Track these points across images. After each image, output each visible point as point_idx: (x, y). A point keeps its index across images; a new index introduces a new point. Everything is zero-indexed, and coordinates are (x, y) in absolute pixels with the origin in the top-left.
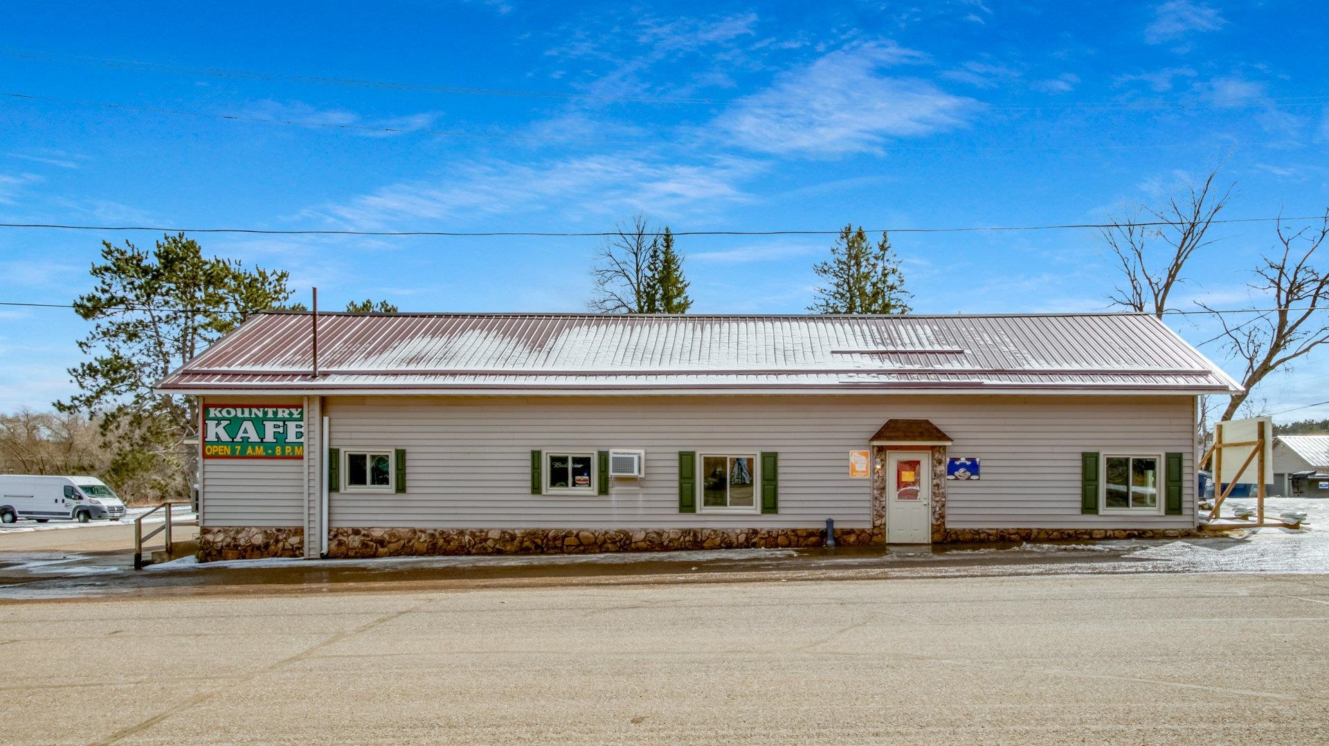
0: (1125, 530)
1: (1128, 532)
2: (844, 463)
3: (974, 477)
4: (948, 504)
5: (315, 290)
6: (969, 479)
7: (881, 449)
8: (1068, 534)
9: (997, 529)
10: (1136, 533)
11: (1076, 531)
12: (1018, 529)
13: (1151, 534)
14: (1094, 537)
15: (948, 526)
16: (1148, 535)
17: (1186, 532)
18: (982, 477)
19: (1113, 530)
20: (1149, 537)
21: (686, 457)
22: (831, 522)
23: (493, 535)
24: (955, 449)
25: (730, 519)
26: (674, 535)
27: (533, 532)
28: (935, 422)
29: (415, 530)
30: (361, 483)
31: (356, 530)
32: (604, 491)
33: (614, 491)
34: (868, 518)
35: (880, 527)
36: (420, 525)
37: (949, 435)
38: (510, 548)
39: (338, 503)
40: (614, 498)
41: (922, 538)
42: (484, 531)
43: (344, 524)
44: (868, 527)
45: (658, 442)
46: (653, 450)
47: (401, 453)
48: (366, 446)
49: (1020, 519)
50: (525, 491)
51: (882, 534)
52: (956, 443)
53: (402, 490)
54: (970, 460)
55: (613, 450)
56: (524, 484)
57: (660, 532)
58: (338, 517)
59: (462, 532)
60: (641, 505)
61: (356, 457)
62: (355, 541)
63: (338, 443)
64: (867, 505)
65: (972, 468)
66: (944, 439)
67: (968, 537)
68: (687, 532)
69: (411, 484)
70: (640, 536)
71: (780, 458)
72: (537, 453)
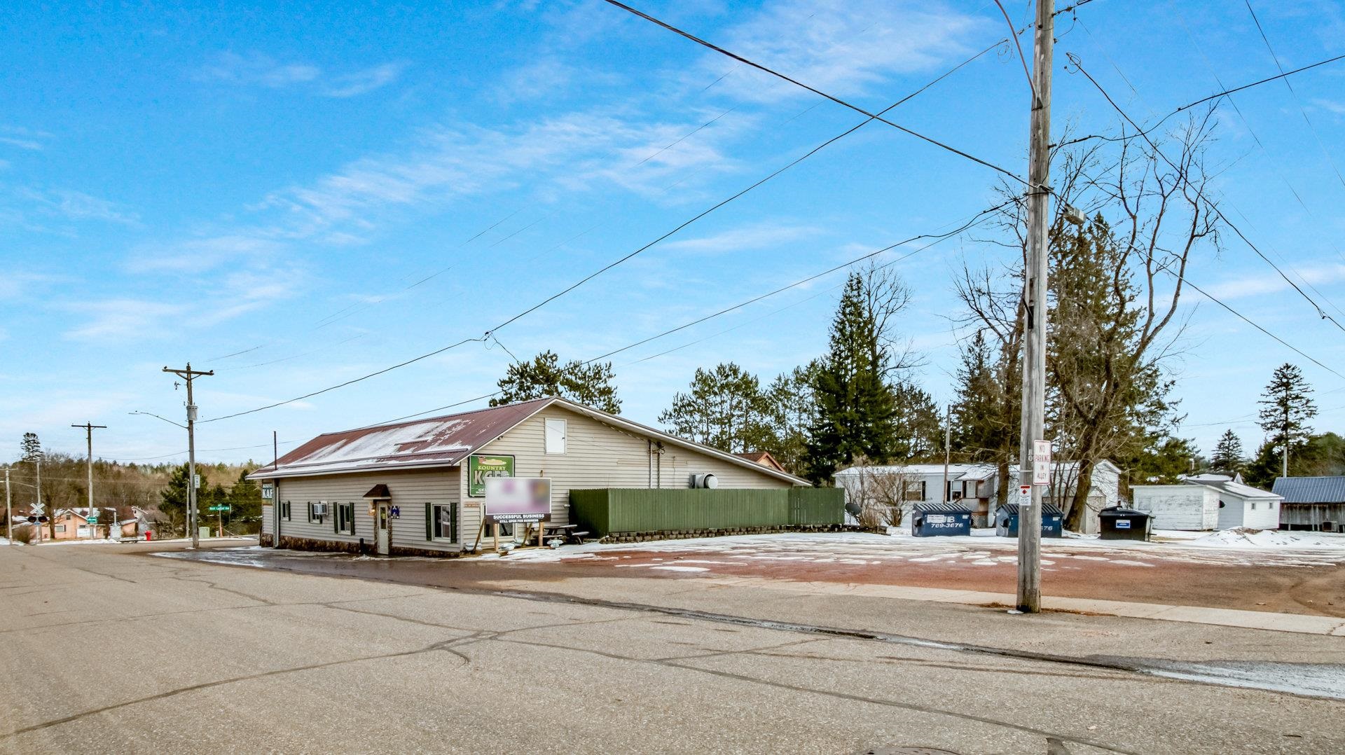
0: (439, 551)
1: (441, 552)
3: (398, 517)
4: (393, 533)
6: (396, 518)
7: (375, 502)
8: (423, 553)
9: (404, 547)
10: (443, 553)
11: (425, 550)
12: (410, 548)
14: (430, 554)
15: (393, 545)
18: (400, 517)
19: (437, 551)
20: (444, 556)
21: (335, 504)
22: (362, 540)
23: (304, 541)
24: (394, 501)
25: (345, 537)
26: (334, 545)
27: (310, 540)
28: (388, 485)
29: (292, 538)
30: (284, 516)
31: (284, 537)
32: (321, 522)
33: (323, 522)
34: (373, 539)
35: (376, 544)
36: (293, 536)
37: (391, 493)
38: (306, 547)
39: (281, 525)
40: (323, 525)
41: (386, 552)
42: (302, 539)
43: (282, 534)
44: (373, 543)
45: (330, 498)
46: (330, 502)
47: (289, 503)
48: (285, 501)
49: (411, 542)
50: (308, 521)
51: (376, 548)
52: (393, 497)
53: (290, 519)
54: (397, 507)
55: (322, 502)
56: (307, 518)
57: (331, 543)
58: (281, 531)
59: (299, 539)
60: (328, 529)
61: (284, 505)
62: (283, 541)
63: (281, 498)
64: (373, 531)
65: (397, 512)
66: (389, 495)
67: (396, 551)
68: (337, 543)
69: (292, 517)
70: (328, 544)
71: (355, 505)
72: (309, 503)
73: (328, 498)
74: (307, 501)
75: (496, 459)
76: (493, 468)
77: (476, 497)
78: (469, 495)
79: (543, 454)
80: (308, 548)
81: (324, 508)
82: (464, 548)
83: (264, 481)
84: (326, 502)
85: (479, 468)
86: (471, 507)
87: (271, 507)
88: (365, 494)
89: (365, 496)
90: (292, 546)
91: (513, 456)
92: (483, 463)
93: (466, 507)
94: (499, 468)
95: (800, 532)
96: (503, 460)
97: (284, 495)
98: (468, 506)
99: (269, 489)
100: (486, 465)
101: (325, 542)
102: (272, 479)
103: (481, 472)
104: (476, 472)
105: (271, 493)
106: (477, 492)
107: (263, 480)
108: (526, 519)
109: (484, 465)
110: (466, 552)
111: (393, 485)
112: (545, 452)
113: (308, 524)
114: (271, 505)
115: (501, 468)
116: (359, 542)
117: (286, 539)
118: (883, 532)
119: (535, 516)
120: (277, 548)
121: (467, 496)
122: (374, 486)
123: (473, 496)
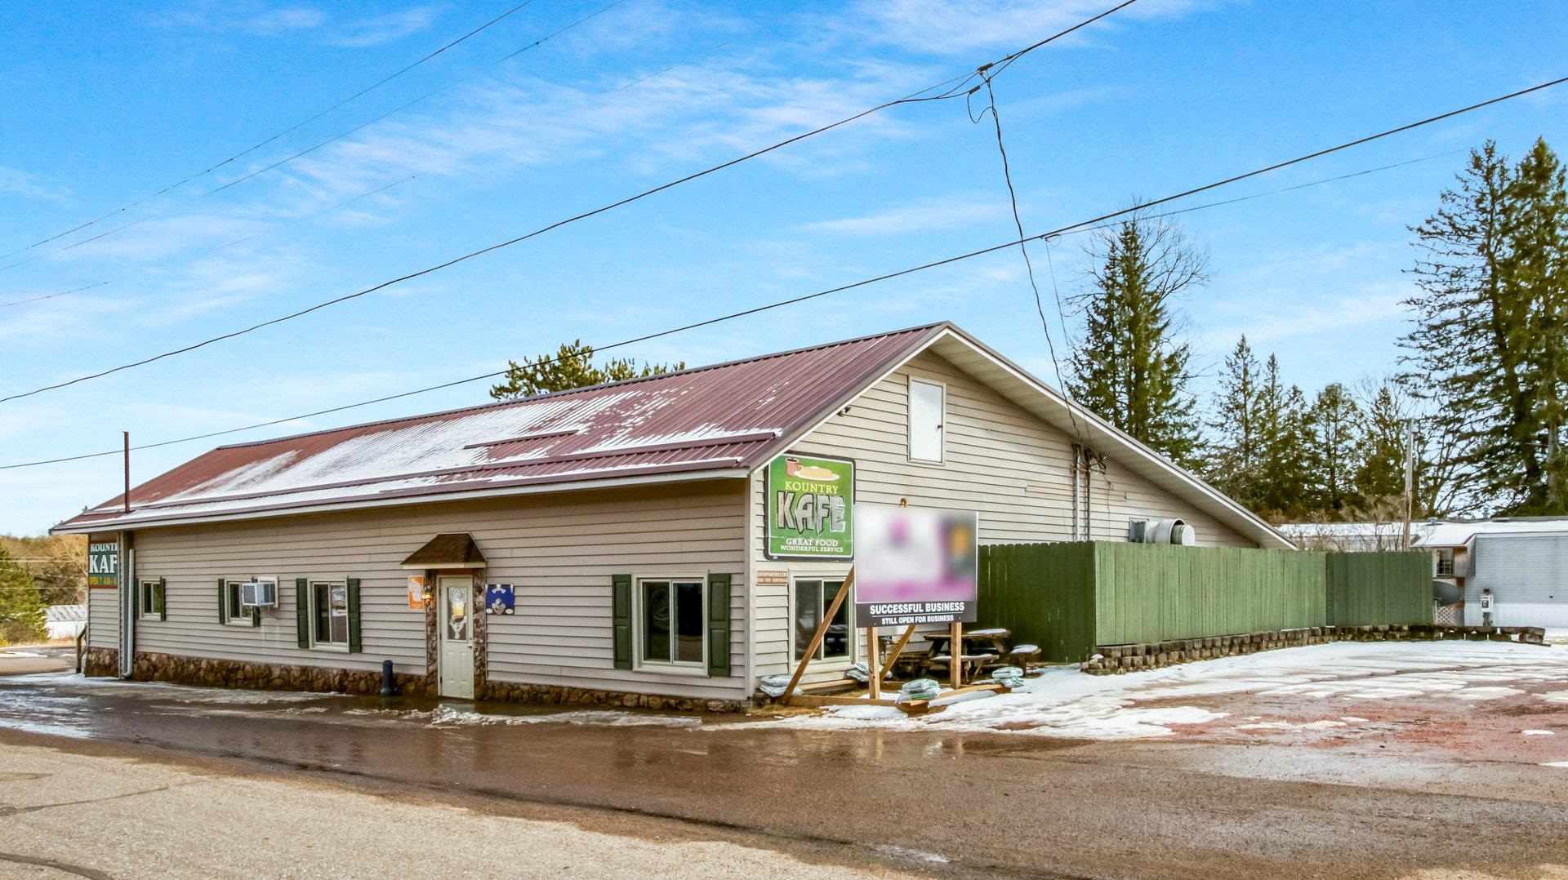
0: (661, 697)
1: (664, 700)
2: (402, 591)
3: (509, 611)
4: (490, 648)
5: (126, 434)
6: (504, 613)
7: (431, 574)
8: (599, 699)
9: (531, 685)
10: (672, 702)
11: (608, 693)
12: (551, 686)
13: (689, 706)
14: (625, 704)
15: (491, 678)
16: (685, 707)
17: (732, 705)
18: (518, 611)
19: (649, 696)
20: (687, 710)
21: (301, 584)
22: (388, 665)
23: (204, 665)
24: (494, 572)
25: (332, 656)
26: (296, 674)
27: (222, 663)
28: (476, 536)
29: (169, 657)
30: (148, 609)
31: (146, 655)
32: (257, 622)
33: (263, 622)
34: (424, 662)
35: (433, 674)
36: (172, 652)
37: (486, 554)
38: (210, 678)
39: (139, 630)
40: (263, 630)
41: (469, 692)
42: (199, 660)
43: (141, 649)
44: (423, 672)
45: (286, 569)
46: (282, 577)
47: (163, 582)
48: (150, 576)
49: (557, 672)
50: (217, 620)
51: (434, 683)
52: (492, 563)
53: (164, 618)
54: (503, 586)
55: (260, 578)
56: (217, 613)
57: (288, 670)
58: (139, 642)
59: (190, 660)
60: (278, 638)
61: (147, 587)
62: (144, 664)
63: (139, 573)
64: (423, 645)
65: (509, 599)
66: (479, 557)
67: (503, 693)
68: (304, 670)
69: (169, 612)
70: (276, 672)
71: (362, 585)
72: (221, 582)
73: (279, 570)
74: (216, 578)
75: (823, 466)
76: (814, 488)
77: (781, 559)
78: (766, 555)
79: (903, 460)
80: (217, 680)
81: (269, 591)
82: (758, 690)
83: (93, 538)
84: (273, 579)
85: (788, 487)
86: (772, 584)
87: (116, 591)
88: (404, 557)
89: (407, 562)
90: (171, 673)
91: (852, 460)
92: (797, 473)
93: (759, 584)
94: (825, 489)
95: (1353, 639)
96: (834, 469)
97: (147, 566)
98: (766, 581)
99: (108, 554)
100: (802, 480)
101: (268, 667)
102: (119, 532)
103: (790, 496)
104: (781, 495)
105: (113, 562)
106: (783, 548)
107: (90, 535)
108: (932, 614)
109: (796, 478)
110: (761, 700)
111: (486, 533)
112: (908, 457)
113: (220, 627)
114: (115, 587)
115: (829, 491)
116: (380, 669)
117: (154, 659)
118: (1538, 641)
119: (947, 607)
120: (129, 679)
121: (760, 556)
122: (429, 538)
123: (775, 555)
